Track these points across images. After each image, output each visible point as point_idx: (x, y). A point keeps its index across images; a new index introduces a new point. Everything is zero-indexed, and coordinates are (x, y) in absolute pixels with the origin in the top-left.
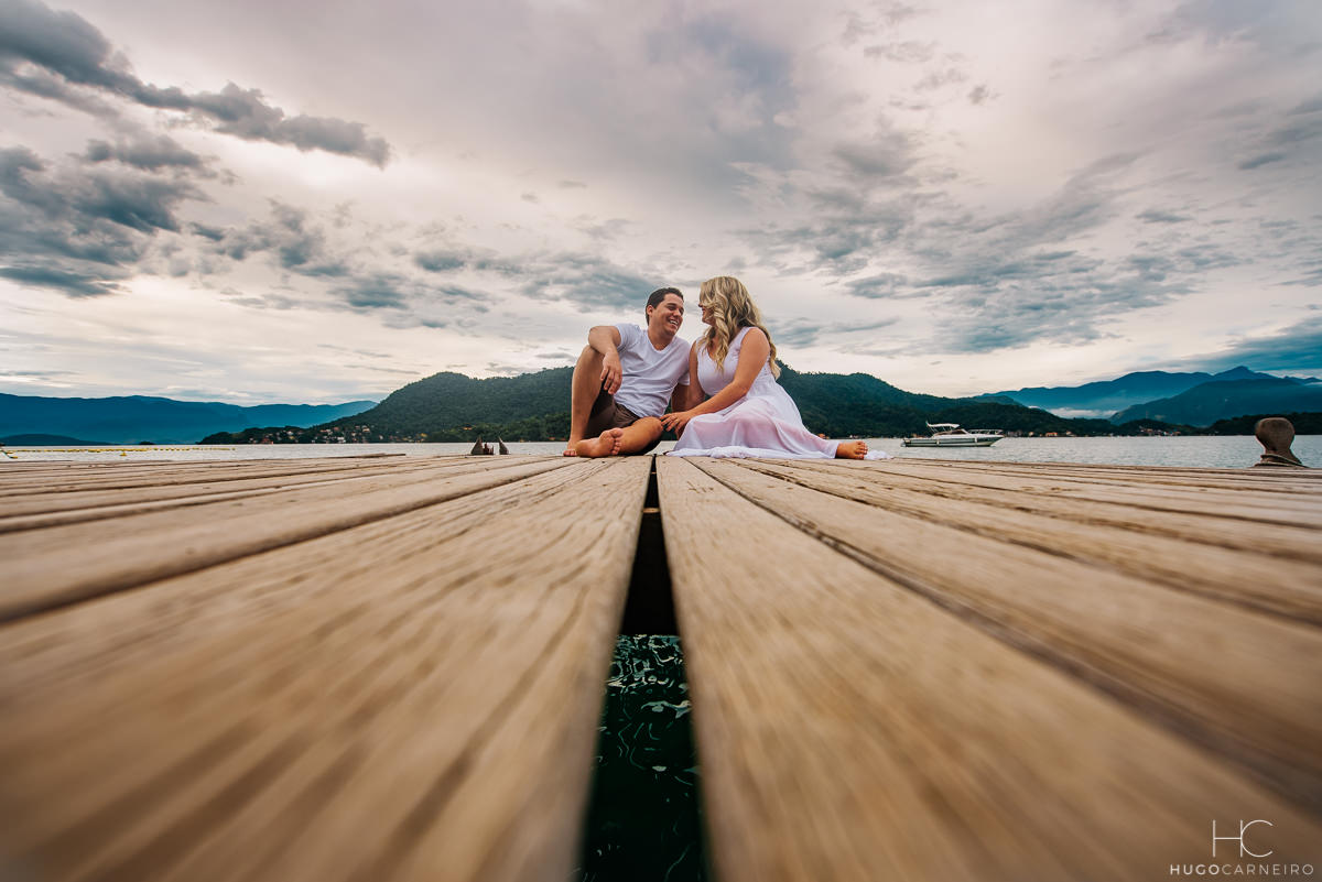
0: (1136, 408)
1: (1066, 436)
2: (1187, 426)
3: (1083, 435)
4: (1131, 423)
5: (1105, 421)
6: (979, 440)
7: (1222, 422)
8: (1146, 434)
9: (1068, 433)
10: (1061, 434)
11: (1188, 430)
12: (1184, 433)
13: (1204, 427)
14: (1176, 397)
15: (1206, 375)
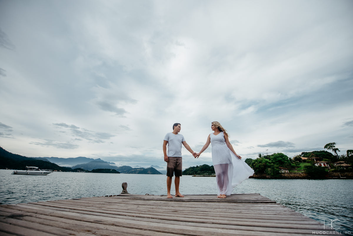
0: (78, 165)
1: (59, 171)
2: (87, 170)
3: (64, 172)
4: (76, 169)
5: (70, 168)
6: (44, 173)
7: (94, 170)
8: (78, 172)
9: (60, 171)
10: (58, 171)
11: (87, 171)
12: (86, 172)
13: (91, 171)
14: (86, 164)
15: (93, 159)
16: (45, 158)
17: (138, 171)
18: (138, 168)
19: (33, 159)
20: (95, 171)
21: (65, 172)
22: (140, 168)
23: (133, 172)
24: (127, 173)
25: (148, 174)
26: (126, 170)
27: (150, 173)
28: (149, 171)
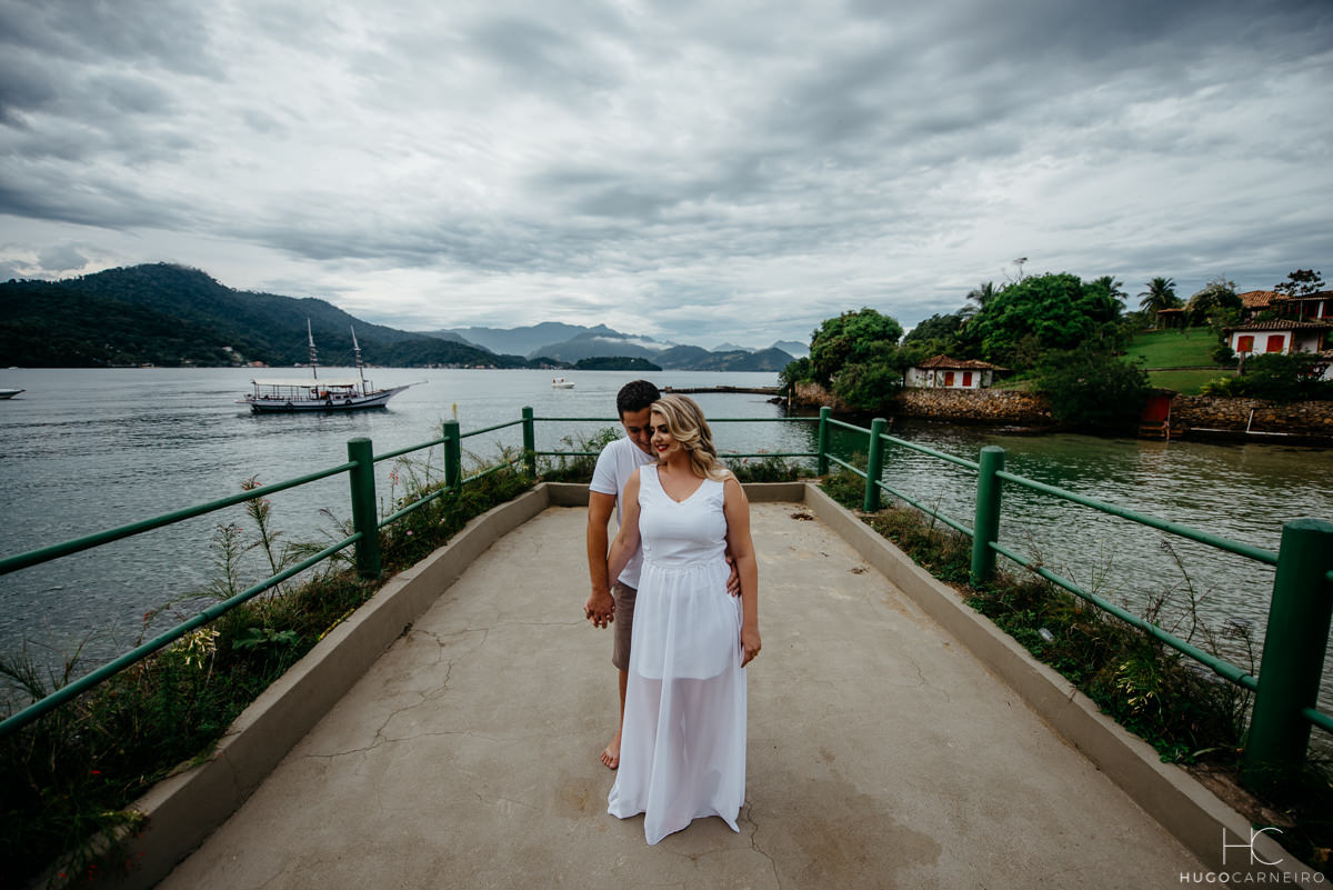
3: (503, 368)
8: (543, 368)
12: (565, 368)
15: (584, 328)
16: (452, 333)
17: (726, 361)
18: (727, 353)
19: (423, 336)
20: (584, 365)
21: (506, 370)
22: (732, 353)
23: (711, 364)
24: (692, 369)
25: (762, 370)
26: (688, 360)
27: (769, 367)
28: (765, 362)
